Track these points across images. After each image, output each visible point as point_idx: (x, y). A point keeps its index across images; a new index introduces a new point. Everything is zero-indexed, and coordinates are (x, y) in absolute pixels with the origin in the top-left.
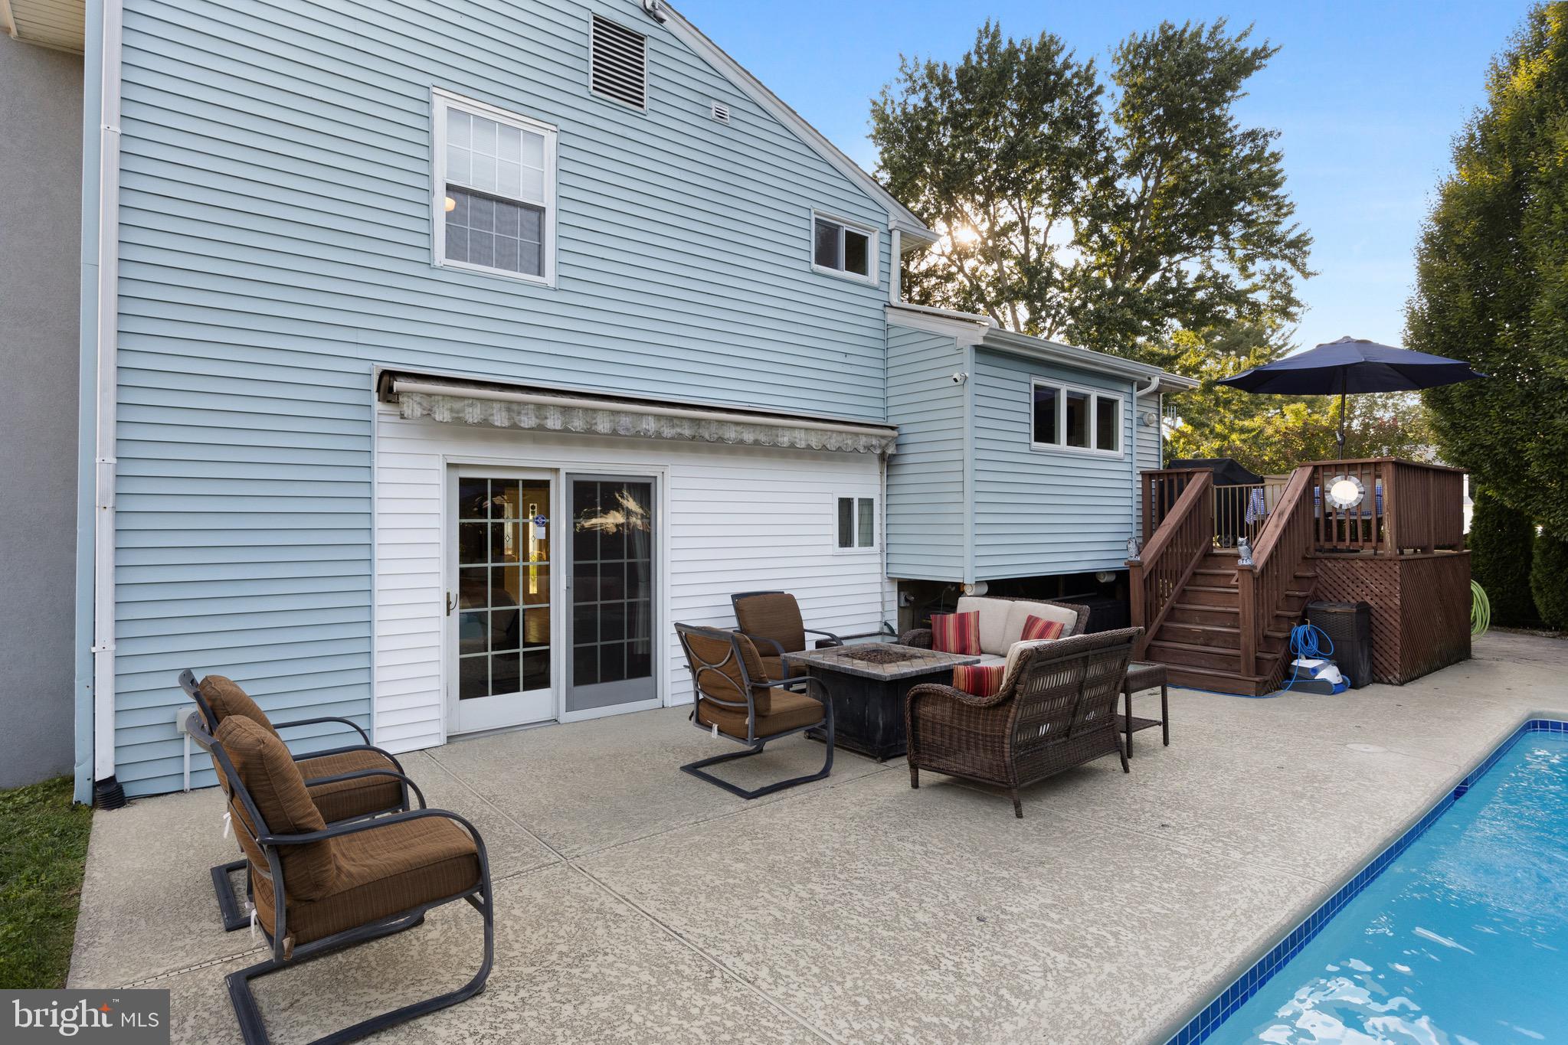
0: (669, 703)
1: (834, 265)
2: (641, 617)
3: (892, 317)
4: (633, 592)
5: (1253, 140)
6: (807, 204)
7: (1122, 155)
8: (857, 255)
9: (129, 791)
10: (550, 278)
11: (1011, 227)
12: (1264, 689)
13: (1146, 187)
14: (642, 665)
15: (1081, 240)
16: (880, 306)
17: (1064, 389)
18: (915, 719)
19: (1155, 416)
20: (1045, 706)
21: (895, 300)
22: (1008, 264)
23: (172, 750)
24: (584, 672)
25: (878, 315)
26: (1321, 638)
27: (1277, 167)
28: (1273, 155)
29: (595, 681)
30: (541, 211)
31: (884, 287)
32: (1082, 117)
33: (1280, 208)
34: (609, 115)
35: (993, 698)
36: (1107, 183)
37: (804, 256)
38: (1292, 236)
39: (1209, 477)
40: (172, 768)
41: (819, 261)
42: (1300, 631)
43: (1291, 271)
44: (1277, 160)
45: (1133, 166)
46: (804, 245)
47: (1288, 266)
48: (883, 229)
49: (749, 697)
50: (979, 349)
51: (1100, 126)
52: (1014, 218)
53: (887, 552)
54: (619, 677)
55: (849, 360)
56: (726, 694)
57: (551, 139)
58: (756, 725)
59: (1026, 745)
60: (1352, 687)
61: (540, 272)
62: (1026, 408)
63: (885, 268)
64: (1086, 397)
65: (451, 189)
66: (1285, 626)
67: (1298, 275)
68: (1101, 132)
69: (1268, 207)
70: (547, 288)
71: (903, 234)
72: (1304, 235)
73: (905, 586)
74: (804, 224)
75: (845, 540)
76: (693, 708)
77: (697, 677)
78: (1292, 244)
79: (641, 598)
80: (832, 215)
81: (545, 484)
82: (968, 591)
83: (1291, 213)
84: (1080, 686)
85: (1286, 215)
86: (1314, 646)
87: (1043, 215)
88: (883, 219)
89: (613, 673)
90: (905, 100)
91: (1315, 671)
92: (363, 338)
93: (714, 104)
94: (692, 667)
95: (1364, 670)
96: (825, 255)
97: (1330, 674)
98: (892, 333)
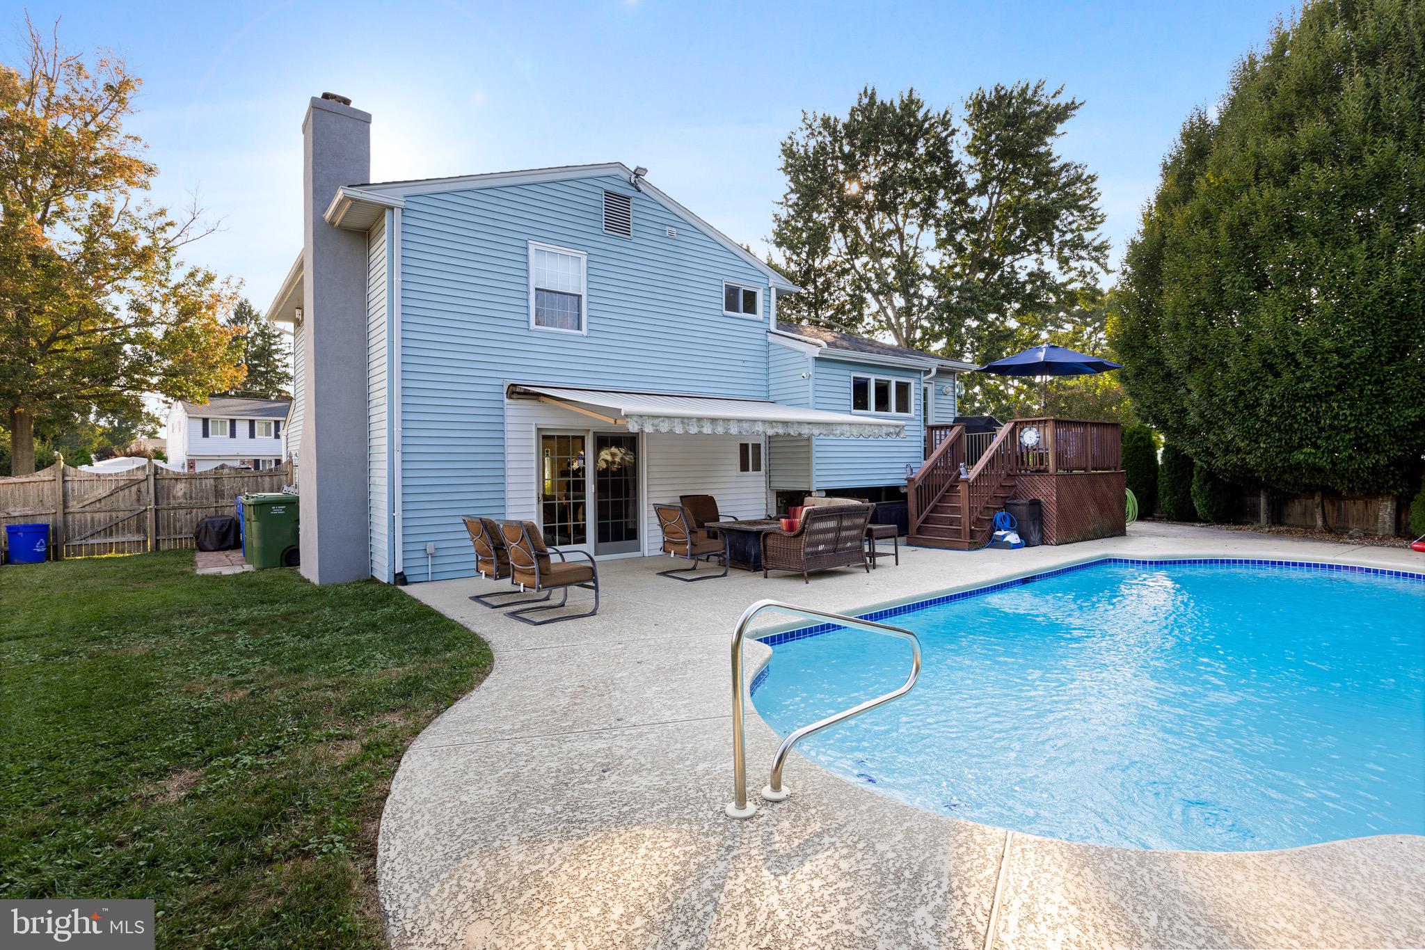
0: (646, 554)
1: (736, 310)
2: (631, 508)
3: (771, 338)
4: (627, 495)
5: (1067, 171)
6: (720, 277)
7: (972, 180)
8: (750, 302)
9: (409, 579)
10: (584, 331)
11: (890, 233)
12: (975, 546)
13: (991, 204)
14: (632, 534)
15: (941, 244)
16: (764, 332)
17: (873, 379)
18: (765, 546)
19: (950, 389)
20: (821, 537)
21: (773, 329)
22: (887, 262)
23: (423, 562)
24: (602, 536)
25: (763, 337)
26: (1012, 520)
27: (1093, 185)
28: (1089, 177)
29: (608, 541)
30: (579, 296)
31: (766, 321)
32: (940, 152)
33: (1094, 218)
34: (613, 243)
35: (796, 532)
36: (962, 202)
37: (719, 307)
38: (1096, 243)
39: (962, 429)
40: (423, 570)
41: (728, 308)
42: (999, 515)
43: (1096, 268)
44: (1093, 180)
45: (981, 189)
46: (719, 301)
47: (1095, 265)
48: (766, 287)
49: (688, 536)
50: (817, 359)
51: (953, 161)
52: (892, 226)
53: (769, 474)
54: (620, 539)
55: (745, 364)
56: (677, 535)
57: (584, 259)
58: (691, 549)
59: (812, 553)
60: (1026, 546)
61: (579, 328)
62: (848, 391)
63: (767, 310)
64: (889, 382)
65: (537, 289)
66: (991, 513)
67: (1102, 272)
68: (957, 164)
69: (1085, 217)
70: (583, 336)
71: (777, 290)
72: (1107, 241)
73: (781, 495)
74: (719, 289)
75: (744, 467)
76: (662, 545)
77: (663, 529)
78: (1096, 249)
79: (631, 499)
80: (734, 282)
81: (583, 438)
82: (813, 494)
83: (1102, 221)
84: (839, 529)
85: (1099, 223)
86: (1007, 524)
87: (915, 225)
88: (766, 281)
89: (618, 537)
90: (807, 144)
91: (1004, 536)
92: (499, 367)
93: (668, 228)
94: (661, 525)
95: (1035, 537)
96: (731, 305)
97: (1013, 538)
98: (771, 347)
